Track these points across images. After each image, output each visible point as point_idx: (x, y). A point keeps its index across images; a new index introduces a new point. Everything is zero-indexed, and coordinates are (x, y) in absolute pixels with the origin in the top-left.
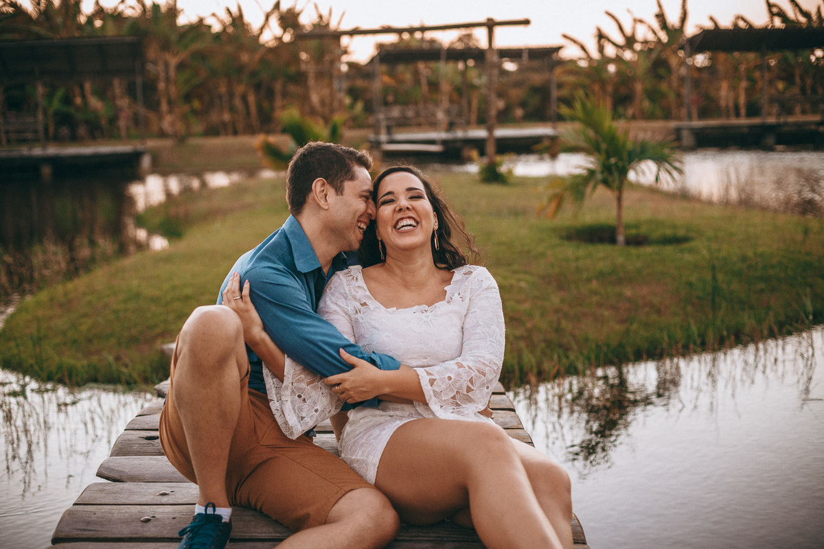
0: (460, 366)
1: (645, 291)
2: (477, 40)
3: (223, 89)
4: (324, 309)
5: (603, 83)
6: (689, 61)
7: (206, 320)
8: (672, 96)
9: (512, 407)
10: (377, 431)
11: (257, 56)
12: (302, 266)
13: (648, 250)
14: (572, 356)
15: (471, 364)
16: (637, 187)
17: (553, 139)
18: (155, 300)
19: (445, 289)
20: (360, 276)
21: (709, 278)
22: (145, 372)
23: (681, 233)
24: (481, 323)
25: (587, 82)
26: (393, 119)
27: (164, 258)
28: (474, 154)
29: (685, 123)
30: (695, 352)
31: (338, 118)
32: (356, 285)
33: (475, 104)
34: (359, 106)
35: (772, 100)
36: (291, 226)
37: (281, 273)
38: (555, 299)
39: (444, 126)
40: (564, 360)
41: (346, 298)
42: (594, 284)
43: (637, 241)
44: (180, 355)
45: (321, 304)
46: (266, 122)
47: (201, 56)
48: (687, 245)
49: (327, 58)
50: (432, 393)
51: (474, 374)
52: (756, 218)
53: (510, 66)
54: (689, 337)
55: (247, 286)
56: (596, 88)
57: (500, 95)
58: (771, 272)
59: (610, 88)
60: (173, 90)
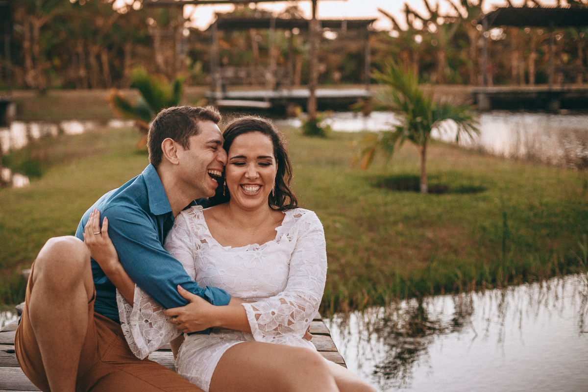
0: (283, 301)
1: (444, 233)
2: (302, 12)
3: (80, 49)
4: (171, 245)
5: (411, 52)
6: (486, 35)
7: (58, 250)
8: (470, 65)
9: (328, 333)
10: (208, 352)
11: (110, 21)
12: (155, 209)
13: (447, 198)
14: (380, 289)
15: (293, 300)
16: (439, 143)
17: (365, 99)
18: (17, 231)
19: (276, 229)
20: (201, 215)
21: (500, 224)
22: (6, 293)
23: (477, 184)
24: (305, 262)
25: (396, 50)
26: (228, 78)
27: (25, 195)
28: (298, 110)
29: (481, 88)
30: (487, 288)
31: (181, 76)
32: (198, 223)
33: (299, 66)
34: (198, 67)
35: (558, 70)
36: (149, 174)
37: (137, 213)
38: (366, 239)
39: (271, 86)
40: (373, 292)
41: (189, 235)
42: (400, 227)
43: (438, 190)
44: (35, 280)
45: (168, 240)
46: (116, 78)
47: (62, 19)
48: (480, 195)
49: (173, 24)
50: (257, 326)
51: (295, 309)
52: (543, 172)
53: (330, 35)
54: (482, 275)
55: (105, 223)
56: (405, 55)
57: (321, 60)
58: (554, 220)
59: (416, 57)
60: (37, 49)
